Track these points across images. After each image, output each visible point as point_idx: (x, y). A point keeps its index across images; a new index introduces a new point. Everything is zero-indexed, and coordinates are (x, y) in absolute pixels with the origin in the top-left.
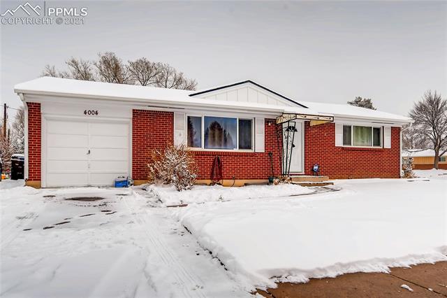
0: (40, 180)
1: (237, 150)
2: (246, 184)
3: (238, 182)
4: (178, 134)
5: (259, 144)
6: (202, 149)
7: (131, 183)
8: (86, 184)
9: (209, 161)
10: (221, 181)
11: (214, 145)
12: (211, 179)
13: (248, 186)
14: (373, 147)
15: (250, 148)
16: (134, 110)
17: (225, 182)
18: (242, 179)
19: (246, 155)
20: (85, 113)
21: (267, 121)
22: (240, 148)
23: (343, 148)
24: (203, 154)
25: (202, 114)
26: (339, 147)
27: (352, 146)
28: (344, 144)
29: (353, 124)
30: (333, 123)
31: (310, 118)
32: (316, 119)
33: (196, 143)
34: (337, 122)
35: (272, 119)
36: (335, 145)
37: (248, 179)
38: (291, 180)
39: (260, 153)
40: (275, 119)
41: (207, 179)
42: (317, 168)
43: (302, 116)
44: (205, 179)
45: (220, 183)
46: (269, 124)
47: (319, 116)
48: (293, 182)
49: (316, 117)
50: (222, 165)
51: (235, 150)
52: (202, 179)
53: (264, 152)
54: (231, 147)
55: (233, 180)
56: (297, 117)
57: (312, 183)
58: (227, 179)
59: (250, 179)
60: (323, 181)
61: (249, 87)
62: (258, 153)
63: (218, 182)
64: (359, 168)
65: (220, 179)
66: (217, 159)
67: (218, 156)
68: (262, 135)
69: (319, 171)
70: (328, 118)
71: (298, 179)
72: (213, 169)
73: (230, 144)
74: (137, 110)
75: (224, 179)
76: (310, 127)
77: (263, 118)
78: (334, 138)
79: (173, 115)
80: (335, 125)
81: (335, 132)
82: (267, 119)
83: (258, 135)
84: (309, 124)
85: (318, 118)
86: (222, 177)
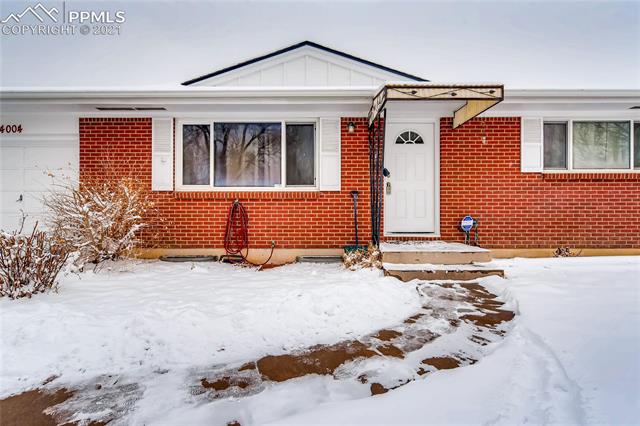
1: (282, 187)
2: (298, 260)
3: (282, 254)
4: (159, 159)
5: (328, 173)
6: (210, 188)
9: (223, 210)
10: (244, 252)
11: (239, 179)
12: (227, 246)
14: (632, 170)
15: (312, 183)
16: (81, 120)
17: (254, 254)
18: (292, 247)
19: (300, 197)
20: (2, 130)
21: (345, 123)
22: (288, 183)
23: (544, 175)
24: (210, 197)
25: (209, 118)
26: (531, 175)
27: (570, 170)
28: (546, 166)
29: (571, 116)
30: (515, 119)
31: (427, 96)
32: (447, 96)
33: (199, 177)
34: (525, 115)
35: (357, 119)
36: (520, 169)
37: (303, 247)
38: (379, 257)
39: (331, 192)
40: (365, 119)
41: (217, 247)
42: (470, 223)
43: (405, 90)
44: (212, 247)
45: (242, 256)
46: (351, 129)
47: (454, 87)
48: (387, 266)
49: (447, 90)
50: (246, 220)
51: (277, 188)
52: (207, 247)
53: (339, 189)
54: (272, 182)
55: (269, 250)
56: (389, 96)
57: (437, 271)
58: (256, 247)
59: (309, 247)
60: (475, 263)
61: (310, 56)
62: (327, 192)
63: (239, 254)
64: (591, 223)
65: (242, 247)
66: (236, 206)
67: (240, 200)
68: (334, 154)
69: (476, 231)
70: (484, 90)
71: (399, 257)
72: (227, 227)
73: (272, 176)
74: (86, 119)
75: (251, 247)
76: (454, 130)
77: (336, 116)
78: (519, 154)
79: (151, 124)
80: (519, 123)
81: (519, 139)
82: (346, 119)
83: (326, 153)
84: (452, 123)
85: (453, 94)
86: (247, 242)
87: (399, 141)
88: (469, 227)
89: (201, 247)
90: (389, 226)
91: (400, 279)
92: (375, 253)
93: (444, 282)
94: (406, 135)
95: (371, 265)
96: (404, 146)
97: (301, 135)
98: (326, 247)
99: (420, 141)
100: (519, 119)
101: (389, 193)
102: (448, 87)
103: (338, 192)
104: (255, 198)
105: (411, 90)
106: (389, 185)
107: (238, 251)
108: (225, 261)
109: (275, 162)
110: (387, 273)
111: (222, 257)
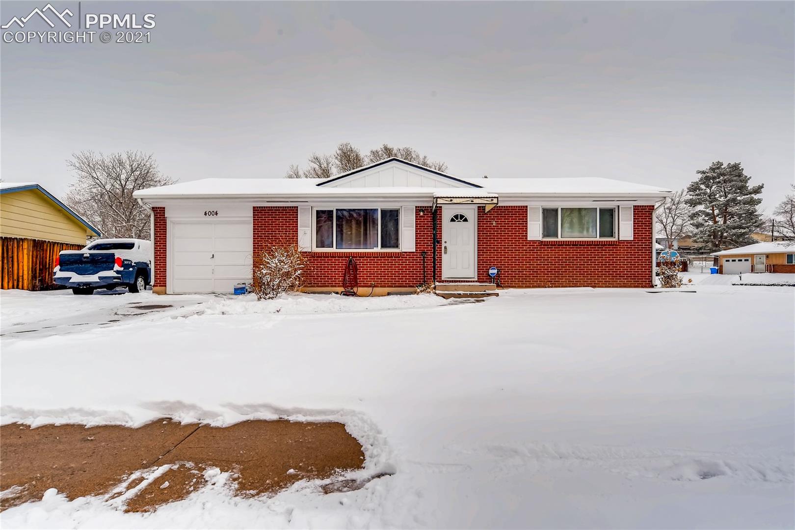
0: (165, 286)
1: (378, 249)
2: (389, 294)
3: (377, 290)
4: (303, 232)
5: (407, 241)
6: (334, 250)
7: (249, 290)
8: (210, 291)
9: (343, 263)
10: (355, 289)
11: (351, 244)
12: (344, 286)
13: (391, 296)
14: (598, 239)
15: (397, 246)
16: (254, 207)
17: (361, 290)
18: (385, 287)
19: (390, 255)
20: (206, 214)
21: (418, 209)
22: (382, 247)
23: (542, 242)
24: (333, 255)
25: (333, 207)
26: (534, 242)
27: (560, 239)
28: (544, 236)
29: (559, 205)
30: (524, 207)
31: (459, 202)
32: (469, 202)
33: (326, 243)
34: (530, 204)
35: (425, 207)
36: (527, 238)
37: (392, 287)
38: (435, 288)
39: (409, 252)
40: (430, 207)
41: (338, 286)
42: (495, 271)
43: (447, 199)
44: (335, 286)
45: (354, 292)
46: (422, 214)
47: (473, 198)
48: (437, 292)
49: (469, 199)
50: (357, 270)
51: (375, 250)
52: (332, 286)
53: (415, 251)
54: (372, 246)
55: (371, 289)
56: (438, 202)
57: (463, 294)
58: (363, 287)
59: (395, 287)
60: (487, 291)
61: (396, 167)
62: (406, 252)
63: (352, 291)
64: (571, 272)
65: (354, 286)
66: (351, 261)
67: (352, 257)
68: (412, 229)
69: (499, 277)
70: (488, 199)
71: (446, 288)
72: (345, 274)
73: (371, 243)
74: (257, 207)
75: (360, 286)
76: (486, 214)
77: (413, 206)
78: (527, 229)
79: (297, 210)
80: (527, 210)
81: (527, 219)
82: (418, 207)
83: (405, 228)
84: (485, 209)
85: (472, 201)
86: (357, 283)
87: (452, 220)
88: (494, 274)
89: (328, 286)
90: (446, 274)
91: (444, 298)
92: (433, 286)
93: (467, 299)
94: (456, 217)
95: (430, 292)
96: (456, 223)
97: (391, 217)
98: (406, 287)
99: (466, 220)
100: (527, 207)
101: (445, 253)
102: (470, 198)
103: (414, 252)
104: (362, 255)
105: (450, 199)
106: (445, 248)
107: (352, 289)
108: (344, 295)
109: (374, 234)
110: (438, 295)
111: (342, 292)
